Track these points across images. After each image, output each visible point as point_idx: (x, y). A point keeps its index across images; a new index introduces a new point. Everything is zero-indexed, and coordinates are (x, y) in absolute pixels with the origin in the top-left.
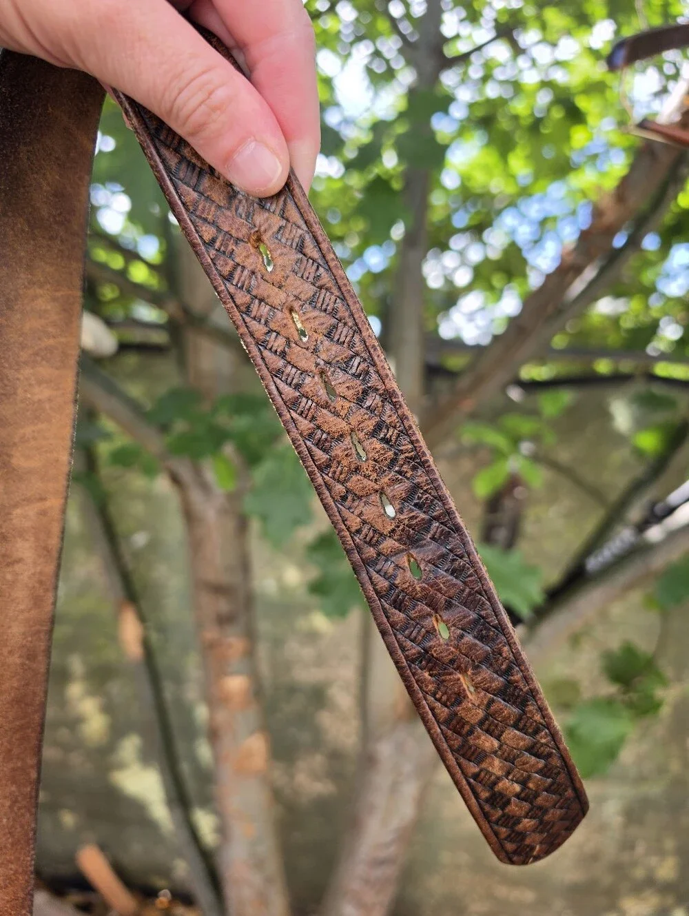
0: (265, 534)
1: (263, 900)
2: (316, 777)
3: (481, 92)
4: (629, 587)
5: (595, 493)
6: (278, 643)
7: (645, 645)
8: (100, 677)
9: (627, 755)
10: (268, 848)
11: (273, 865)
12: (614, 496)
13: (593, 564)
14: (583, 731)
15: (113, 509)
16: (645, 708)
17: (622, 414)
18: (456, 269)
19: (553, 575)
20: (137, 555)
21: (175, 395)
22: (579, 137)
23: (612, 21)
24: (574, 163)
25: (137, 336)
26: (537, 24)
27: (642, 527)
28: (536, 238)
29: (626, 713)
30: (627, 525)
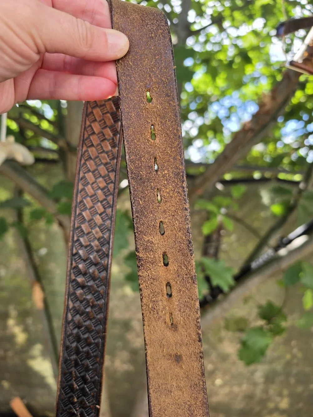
2: (123, 362)
3: (204, 47)
4: (271, 276)
5: (254, 232)
7: (277, 302)
8: (23, 316)
9: (269, 353)
12: (263, 233)
13: (254, 265)
14: (250, 343)
15: (30, 238)
16: (276, 331)
17: (266, 197)
18: (191, 128)
19: (236, 271)
20: (42, 258)
21: (62, 183)
22: (249, 70)
23: (264, 19)
24: (244, 82)
25: (43, 155)
26: (230, 18)
27: (277, 248)
28: (227, 115)
29: (269, 334)
30: (270, 247)
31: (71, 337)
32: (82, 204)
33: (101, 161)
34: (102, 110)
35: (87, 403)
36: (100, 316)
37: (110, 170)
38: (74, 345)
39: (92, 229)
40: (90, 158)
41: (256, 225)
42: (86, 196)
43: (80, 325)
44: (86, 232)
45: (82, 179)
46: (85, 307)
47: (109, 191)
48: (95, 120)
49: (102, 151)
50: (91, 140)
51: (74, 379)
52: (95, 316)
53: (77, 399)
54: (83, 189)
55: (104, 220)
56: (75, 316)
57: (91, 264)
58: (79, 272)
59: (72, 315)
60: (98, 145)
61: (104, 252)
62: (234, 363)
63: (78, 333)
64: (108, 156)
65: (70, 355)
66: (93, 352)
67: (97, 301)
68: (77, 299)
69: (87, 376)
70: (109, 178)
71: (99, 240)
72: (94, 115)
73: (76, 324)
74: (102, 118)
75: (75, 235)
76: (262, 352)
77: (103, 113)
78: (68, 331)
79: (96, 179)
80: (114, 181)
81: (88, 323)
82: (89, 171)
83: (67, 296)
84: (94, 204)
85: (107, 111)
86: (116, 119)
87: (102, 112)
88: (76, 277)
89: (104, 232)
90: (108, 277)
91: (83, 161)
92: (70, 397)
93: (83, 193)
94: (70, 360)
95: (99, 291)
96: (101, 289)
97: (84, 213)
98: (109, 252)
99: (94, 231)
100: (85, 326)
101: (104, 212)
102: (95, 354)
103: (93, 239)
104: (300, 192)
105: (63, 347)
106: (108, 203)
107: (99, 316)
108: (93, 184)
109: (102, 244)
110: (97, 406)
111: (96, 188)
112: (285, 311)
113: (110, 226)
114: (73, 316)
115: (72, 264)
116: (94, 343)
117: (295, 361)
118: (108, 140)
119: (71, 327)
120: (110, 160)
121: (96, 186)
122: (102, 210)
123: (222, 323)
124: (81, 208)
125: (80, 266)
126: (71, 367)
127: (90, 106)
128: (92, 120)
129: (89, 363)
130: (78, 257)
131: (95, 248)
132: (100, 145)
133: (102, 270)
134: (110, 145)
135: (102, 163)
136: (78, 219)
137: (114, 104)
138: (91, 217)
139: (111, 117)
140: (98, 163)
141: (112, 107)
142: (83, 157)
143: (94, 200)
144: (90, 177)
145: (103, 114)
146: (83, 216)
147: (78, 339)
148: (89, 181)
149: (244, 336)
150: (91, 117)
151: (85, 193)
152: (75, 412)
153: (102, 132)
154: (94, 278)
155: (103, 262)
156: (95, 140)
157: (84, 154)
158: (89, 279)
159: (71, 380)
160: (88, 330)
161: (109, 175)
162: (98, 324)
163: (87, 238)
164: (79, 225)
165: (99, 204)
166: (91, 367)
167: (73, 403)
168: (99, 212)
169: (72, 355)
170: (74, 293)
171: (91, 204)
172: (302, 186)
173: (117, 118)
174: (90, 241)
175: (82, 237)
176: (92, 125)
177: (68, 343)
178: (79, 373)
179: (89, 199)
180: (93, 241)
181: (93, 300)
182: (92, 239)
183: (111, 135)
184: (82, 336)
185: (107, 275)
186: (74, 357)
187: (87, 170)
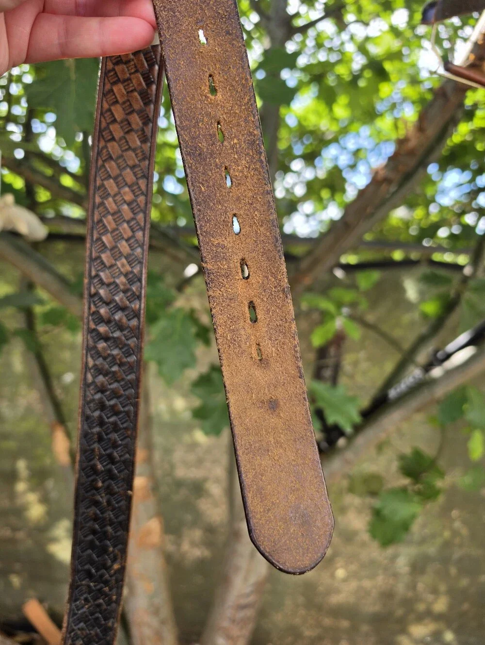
0: (160, 373)
1: (159, 636)
3: (315, 56)
4: (418, 410)
5: (394, 343)
6: (168, 451)
7: (429, 451)
8: (39, 477)
9: (415, 528)
10: (162, 599)
11: (166, 611)
12: (407, 345)
13: (393, 393)
14: (386, 512)
15: (47, 357)
16: (428, 495)
17: (411, 289)
18: (295, 185)
19: (365, 402)
22: (385, 89)
24: (378, 111)
26: (355, 9)
27: (428, 367)
28: (352, 163)
29: (416, 499)
30: (417, 366)
31: (92, 405)
32: (101, 225)
33: (126, 162)
34: (126, 87)
35: (116, 487)
36: (132, 377)
37: (139, 176)
38: (97, 414)
39: (116, 260)
40: (111, 158)
41: (397, 333)
42: (106, 214)
43: (104, 389)
44: (108, 264)
45: (99, 188)
46: (110, 365)
47: (139, 207)
48: (117, 102)
49: (127, 147)
50: (111, 132)
51: (97, 457)
52: (125, 377)
53: (103, 482)
54: (102, 204)
55: (133, 248)
56: (96, 376)
57: (117, 309)
58: (100, 320)
59: (92, 375)
60: (121, 139)
61: (134, 292)
62: (364, 544)
63: (101, 399)
64: (136, 155)
65: (90, 428)
66: (122, 424)
67: (127, 357)
68: (98, 354)
69: (115, 454)
70: (139, 187)
71: (126, 275)
72: (114, 94)
73: (99, 387)
74: (126, 98)
75: (93, 269)
76: (405, 526)
77: (128, 90)
78: (88, 396)
79: (119, 189)
80: (145, 193)
81: (115, 385)
82: (109, 177)
83: (85, 352)
84: (117, 225)
85: (133, 88)
86: (147, 100)
87: (125, 89)
88: (96, 325)
89: (133, 265)
90: (141, 327)
91: (100, 162)
92: (93, 481)
93: (101, 209)
94: (92, 433)
95: (128, 345)
96: (132, 342)
97: (104, 238)
98: (141, 293)
99: (119, 264)
100: (111, 391)
101: (133, 236)
102: (125, 425)
103: (119, 274)
104: (465, 280)
105: (82, 418)
106: (138, 224)
107: (129, 377)
108: (115, 195)
109: (131, 282)
110: (129, 492)
111: (121, 202)
112: (442, 463)
113: (141, 256)
114: (94, 377)
115: (90, 308)
116: (124, 412)
117: (457, 541)
118: (137, 132)
119: (92, 392)
120: (139, 161)
121: (121, 199)
122: (130, 234)
123: (345, 483)
124: (99, 231)
125: (102, 311)
126: (94, 443)
127: (109, 81)
128: (111, 102)
129: (117, 437)
130: (98, 299)
131: (122, 287)
132: (125, 138)
133: (132, 316)
134: (139, 139)
135: (127, 165)
136: (96, 247)
137: (144, 78)
138: (114, 244)
139: (139, 97)
140: (123, 165)
141: (141, 82)
142: (101, 157)
143: (117, 220)
144: (110, 185)
145: (128, 93)
146: (103, 242)
147: (102, 406)
148: (110, 192)
149: (377, 503)
150: (111, 98)
151: (104, 210)
152: (101, 499)
153: (127, 120)
154: (120, 327)
155: (133, 306)
156: (117, 131)
157: (101, 151)
158: (114, 329)
159: (94, 458)
160: (115, 394)
161: (138, 184)
162: (129, 388)
163: (110, 273)
164: (98, 254)
165: (125, 225)
166: (120, 442)
167: (97, 489)
168: (126, 237)
169: (94, 427)
170: (95, 347)
171: (114, 225)
172: (467, 271)
173: (148, 98)
174: (114, 278)
175: (102, 271)
176: (113, 108)
177: (88, 412)
178: (105, 451)
179: (110, 217)
180: (118, 277)
181: (121, 357)
182: (117, 274)
183: (140, 123)
184: (107, 403)
185: (139, 323)
186: (97, 429)
187: (106, 176)
